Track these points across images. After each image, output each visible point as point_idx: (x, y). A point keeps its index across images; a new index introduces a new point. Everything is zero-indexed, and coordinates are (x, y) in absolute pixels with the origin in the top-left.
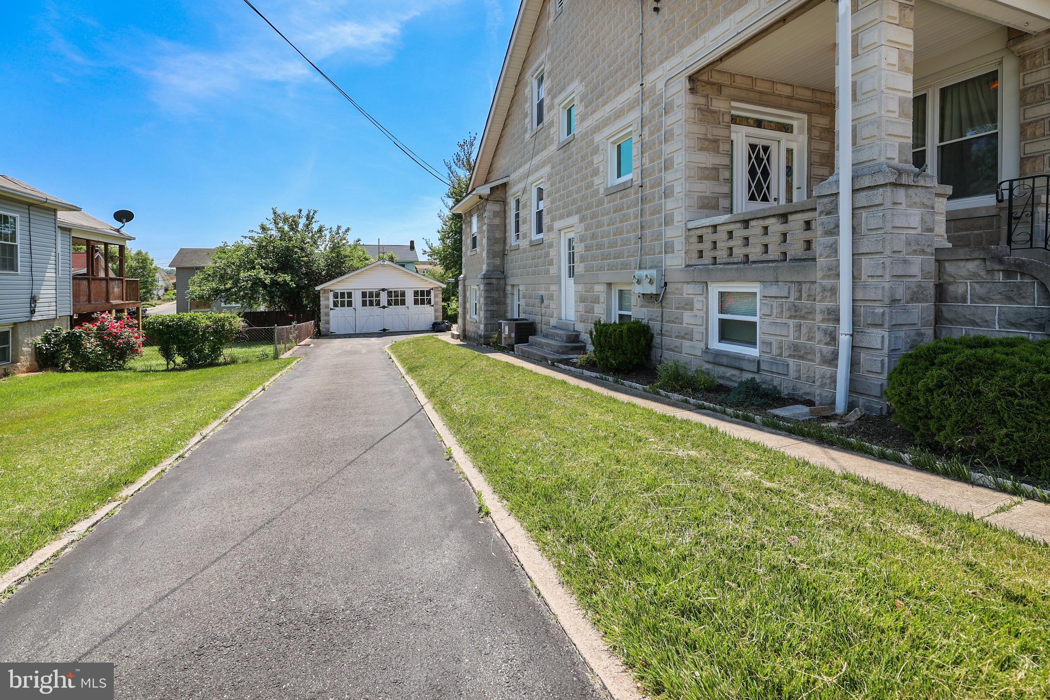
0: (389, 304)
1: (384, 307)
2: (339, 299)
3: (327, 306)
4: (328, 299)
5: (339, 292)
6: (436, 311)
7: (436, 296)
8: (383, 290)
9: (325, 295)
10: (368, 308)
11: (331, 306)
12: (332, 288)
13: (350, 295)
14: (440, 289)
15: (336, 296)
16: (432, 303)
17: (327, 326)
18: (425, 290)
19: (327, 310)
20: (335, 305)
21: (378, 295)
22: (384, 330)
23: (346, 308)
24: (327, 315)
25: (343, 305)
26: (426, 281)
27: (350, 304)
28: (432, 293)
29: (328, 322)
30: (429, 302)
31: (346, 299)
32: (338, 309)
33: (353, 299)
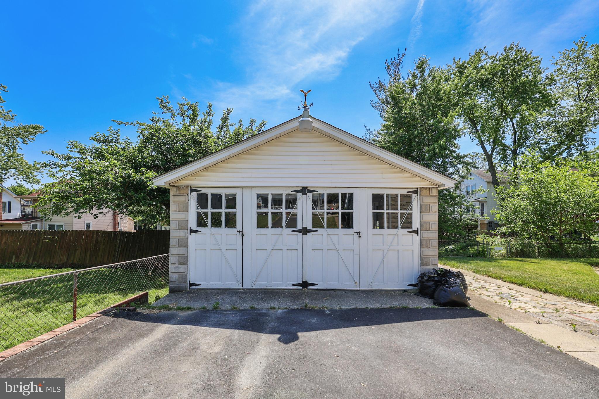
0: (317, 223)
1: (305, 231)
2: (210, 210)
3: (183, 226)
4: (186, 209)
5: (209, 192)
6: (423, 244)
7: (423, 209)
8: (304, 191)
9: (182, 199)
10: (270, 231)
11: (193, 224)
12: (195, 183)
13: (232, 202)
14: (435, 192)
15: (202, 200)
16: (415, 225)
17: (182, 269)
18: (399, 192)
19: (182, 233)
20: (201, 223)
21: (292, 202)
22: (305, 284)
23: (223, 230)
24: (184, 244)
25: (216, 223)
26: (403, 170)
27: (231, 221)
28: (416, 201)
29: (184, 261)
30: (407, 224)
31: (224, 210)
32: (208, 231)
33: (238, 211)
